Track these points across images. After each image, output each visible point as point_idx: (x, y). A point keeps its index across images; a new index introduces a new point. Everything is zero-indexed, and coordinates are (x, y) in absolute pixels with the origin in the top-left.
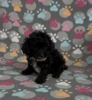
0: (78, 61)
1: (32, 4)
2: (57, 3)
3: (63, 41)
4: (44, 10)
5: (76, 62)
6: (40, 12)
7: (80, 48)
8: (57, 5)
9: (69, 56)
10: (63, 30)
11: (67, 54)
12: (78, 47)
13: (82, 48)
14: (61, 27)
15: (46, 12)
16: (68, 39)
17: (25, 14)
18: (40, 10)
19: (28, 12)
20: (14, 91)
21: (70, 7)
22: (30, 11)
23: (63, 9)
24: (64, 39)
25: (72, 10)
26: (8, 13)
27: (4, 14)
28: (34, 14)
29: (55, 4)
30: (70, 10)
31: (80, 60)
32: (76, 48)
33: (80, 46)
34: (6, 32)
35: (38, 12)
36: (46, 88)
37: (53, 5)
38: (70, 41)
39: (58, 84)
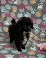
0: (42, 39)
1: (22, 9)
2: (34, 10)
3: (36, 29)
4: (28, 13)
5: (41, 39)
6: (26, 13)
7: (44, 33)
8: (34, 11)
9: (38, 36)
10: (36, 23)
11: (37, 35)
12: (43, 32)
13: (45, 33)
14: (36, 22)
15: (29, 14)
16: (38, 28)
17: (19, 13)
18: (26, 12)
19: (20, 13)
20: (12, 51)
21: (40, 12)
22: (21, 13)
23: (37, 12)
24: (37, 28)
25: (41, 13)
26: (10, 13)
27: (8, 13)
28: (23, 14)
29: (33, 10)
30: (40, 13)
31: (43, 38)
32: (42, 32)
33: (44, 31)
34: (8, 22)
35: (25, 13)
36: (26, 50)
37: (32, 10)
38: (39, 29)
39: (31, 49)
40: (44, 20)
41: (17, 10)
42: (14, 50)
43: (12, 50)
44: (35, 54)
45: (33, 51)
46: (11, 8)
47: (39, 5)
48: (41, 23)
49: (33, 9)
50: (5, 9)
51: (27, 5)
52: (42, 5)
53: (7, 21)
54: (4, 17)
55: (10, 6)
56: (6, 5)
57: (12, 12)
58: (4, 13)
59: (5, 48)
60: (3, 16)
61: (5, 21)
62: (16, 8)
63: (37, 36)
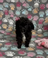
40: (40, 16)
41: (15, 7)
42: (14, 47)
43: (11, 47)
44: (33, 50)
45: (32, 47)
46: (9, 6)
47: (35, 2)
48: (38, 20)
49: (29, 7)
50: (3, 7)
51: (24, 3)
52: (38, 2)
53: (5, 18)
54: (3, 15)
55: (8, 3)
56: (4, 3)
57: (10, 9)
58: (2, 11)
59: (5, 45)
60: (2, 13)
61: (4, 19)
62: (14, 6)
63: (35, 32)
